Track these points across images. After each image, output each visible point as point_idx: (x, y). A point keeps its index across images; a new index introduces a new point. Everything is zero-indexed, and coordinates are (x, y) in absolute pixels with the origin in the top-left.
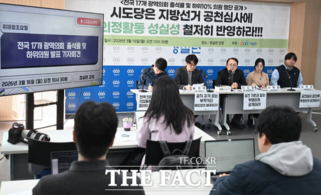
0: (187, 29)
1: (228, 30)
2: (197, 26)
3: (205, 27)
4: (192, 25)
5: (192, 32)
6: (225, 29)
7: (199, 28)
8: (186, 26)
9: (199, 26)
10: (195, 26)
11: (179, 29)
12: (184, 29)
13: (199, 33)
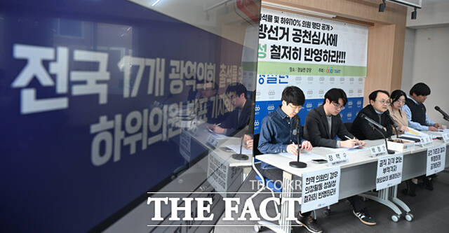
0: (274, 52)
1: (315, 54)
2: (285, 48)
3: (293, 50)
4: (280, 46)
5: (279, 54)
6: (312, 52)
7: (287, 50)
8: (274, 47)
9: (287, 48)
10: (283, 47)
11: (265, 51)
12: (272, 51)
13: (287, 57)
